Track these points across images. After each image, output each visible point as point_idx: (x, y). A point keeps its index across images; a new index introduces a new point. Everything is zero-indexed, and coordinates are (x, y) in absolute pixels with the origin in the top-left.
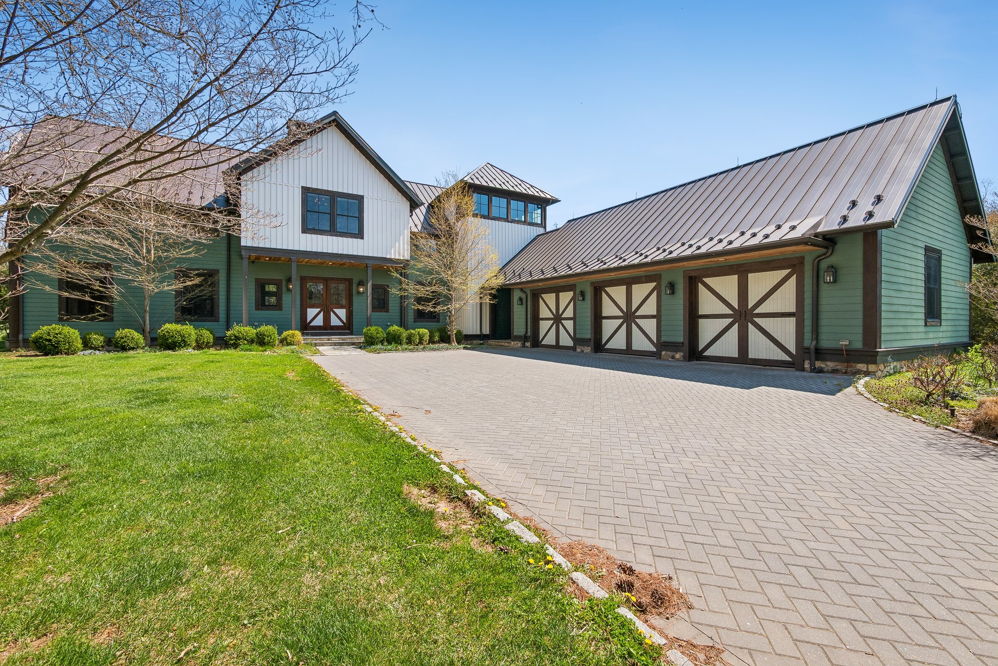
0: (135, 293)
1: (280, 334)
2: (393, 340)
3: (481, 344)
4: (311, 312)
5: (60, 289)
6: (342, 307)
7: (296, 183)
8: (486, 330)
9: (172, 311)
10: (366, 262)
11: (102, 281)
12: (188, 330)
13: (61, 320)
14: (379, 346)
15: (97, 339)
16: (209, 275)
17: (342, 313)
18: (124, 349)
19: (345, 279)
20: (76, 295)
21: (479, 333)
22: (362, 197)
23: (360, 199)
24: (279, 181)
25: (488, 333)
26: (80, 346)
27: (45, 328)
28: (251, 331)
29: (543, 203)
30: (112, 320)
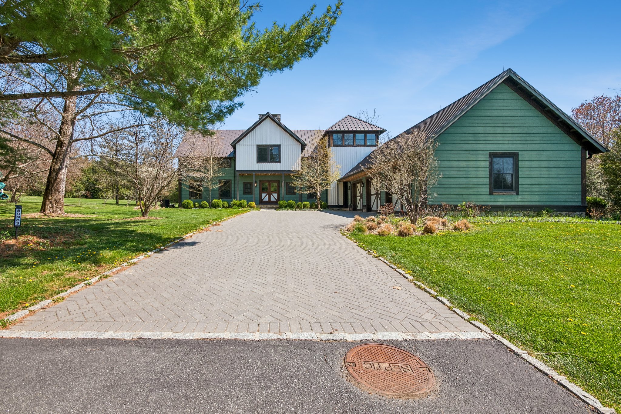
0: (207, 189)
1: (248, 203)
2: (290, 206)
3: (338, 210)
4: (263, 195)
5: (190, 189)
6: (275, 193)
7: (255, 144)
8: (341, 203)
9: (217, 195)
10: (282, 173)
11: (199, 185)
12: (220, 201)
13: (190, 199)
14: (284, 209)
15: (197, 205)
16: (227, 182)
17: (275, 195)
18: (203, 207)
19: (276, 181)
20: (193, 190)
21: (337, 204)
22: (280, 145)
23: (279, 146)
24: (249, 144)
25: (342, 204)
26: (193, 206)
27: (185, 201)
28: (238, 202)
29: (378, 133)
30: (202, 198)
